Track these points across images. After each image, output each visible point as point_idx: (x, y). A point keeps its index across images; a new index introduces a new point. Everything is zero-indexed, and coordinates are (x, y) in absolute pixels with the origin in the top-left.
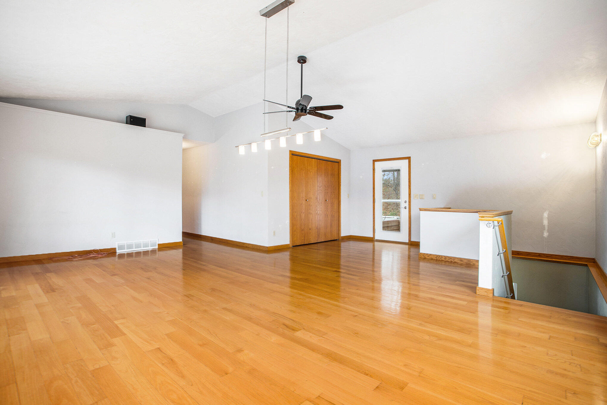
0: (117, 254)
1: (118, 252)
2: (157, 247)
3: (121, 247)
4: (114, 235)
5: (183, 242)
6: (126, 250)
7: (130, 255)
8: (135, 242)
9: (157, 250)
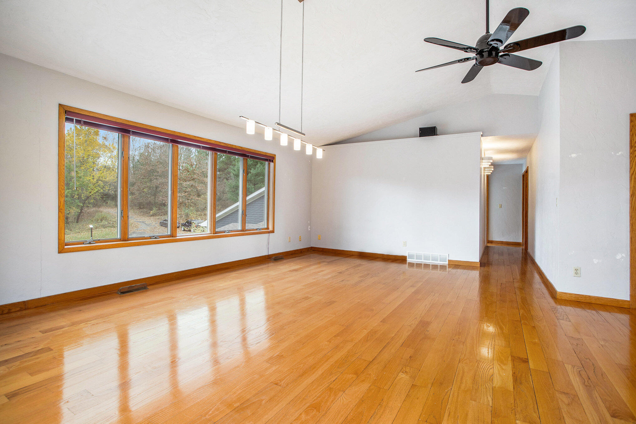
0: (408, 262)
1: (409, 260)
2: (447, 263)
3: (412, 257)
4: (405, 244)
5: (479, 263)
6: (415, 260)
7: (419, 265)
8: (424, 254)
9: (447, 267)
